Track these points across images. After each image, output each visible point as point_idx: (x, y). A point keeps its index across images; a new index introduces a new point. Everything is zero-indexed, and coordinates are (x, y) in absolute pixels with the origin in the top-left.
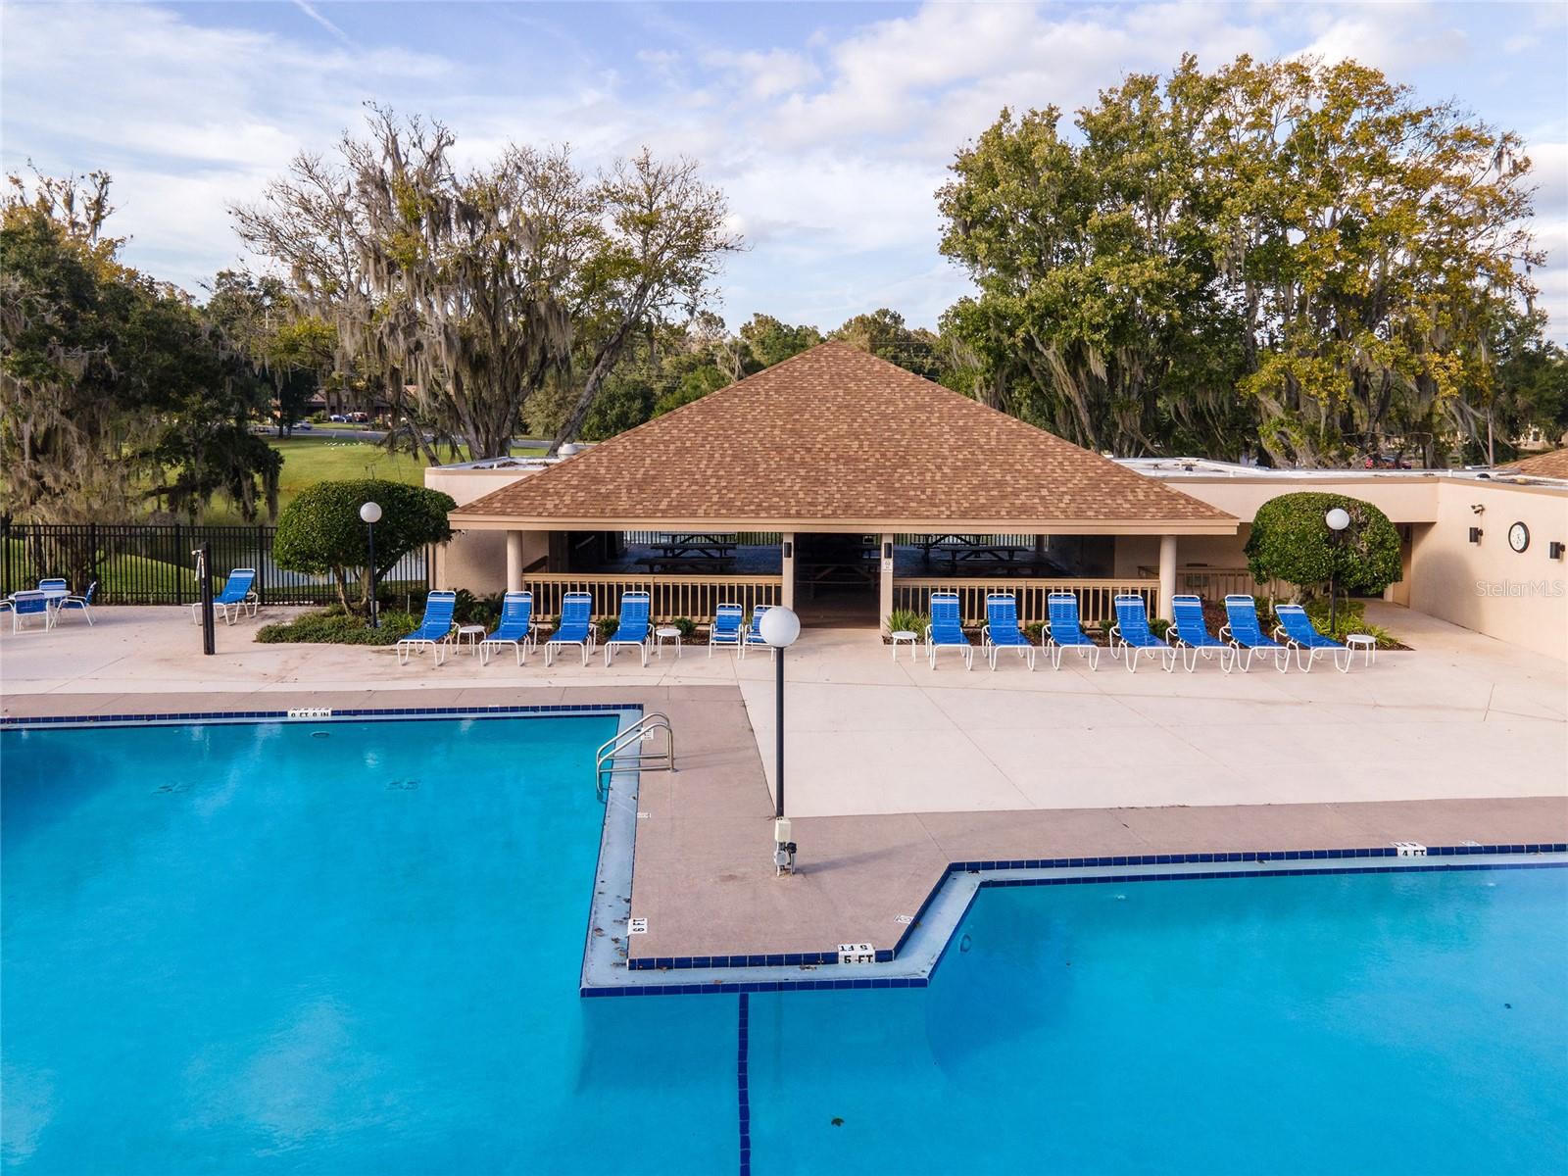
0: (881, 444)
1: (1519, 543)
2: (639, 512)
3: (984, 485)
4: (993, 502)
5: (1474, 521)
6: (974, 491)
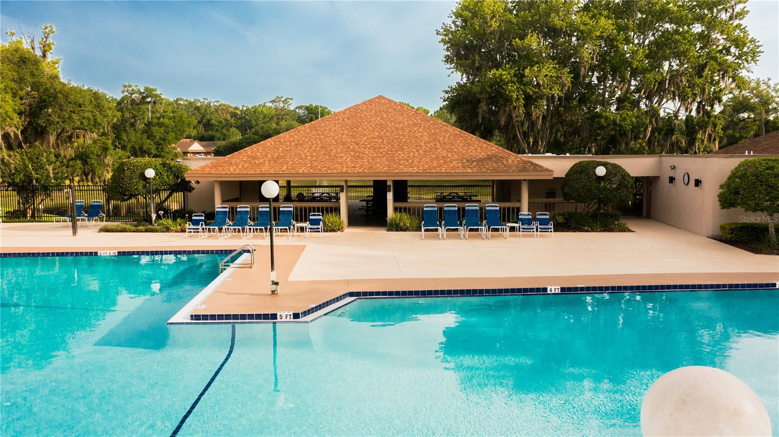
0: (393, 141)
1: (686, 182)
2: (272, 172)
3: (437, 158)
4: (440, 165)
5: (672, 173)
6: (432, 161)
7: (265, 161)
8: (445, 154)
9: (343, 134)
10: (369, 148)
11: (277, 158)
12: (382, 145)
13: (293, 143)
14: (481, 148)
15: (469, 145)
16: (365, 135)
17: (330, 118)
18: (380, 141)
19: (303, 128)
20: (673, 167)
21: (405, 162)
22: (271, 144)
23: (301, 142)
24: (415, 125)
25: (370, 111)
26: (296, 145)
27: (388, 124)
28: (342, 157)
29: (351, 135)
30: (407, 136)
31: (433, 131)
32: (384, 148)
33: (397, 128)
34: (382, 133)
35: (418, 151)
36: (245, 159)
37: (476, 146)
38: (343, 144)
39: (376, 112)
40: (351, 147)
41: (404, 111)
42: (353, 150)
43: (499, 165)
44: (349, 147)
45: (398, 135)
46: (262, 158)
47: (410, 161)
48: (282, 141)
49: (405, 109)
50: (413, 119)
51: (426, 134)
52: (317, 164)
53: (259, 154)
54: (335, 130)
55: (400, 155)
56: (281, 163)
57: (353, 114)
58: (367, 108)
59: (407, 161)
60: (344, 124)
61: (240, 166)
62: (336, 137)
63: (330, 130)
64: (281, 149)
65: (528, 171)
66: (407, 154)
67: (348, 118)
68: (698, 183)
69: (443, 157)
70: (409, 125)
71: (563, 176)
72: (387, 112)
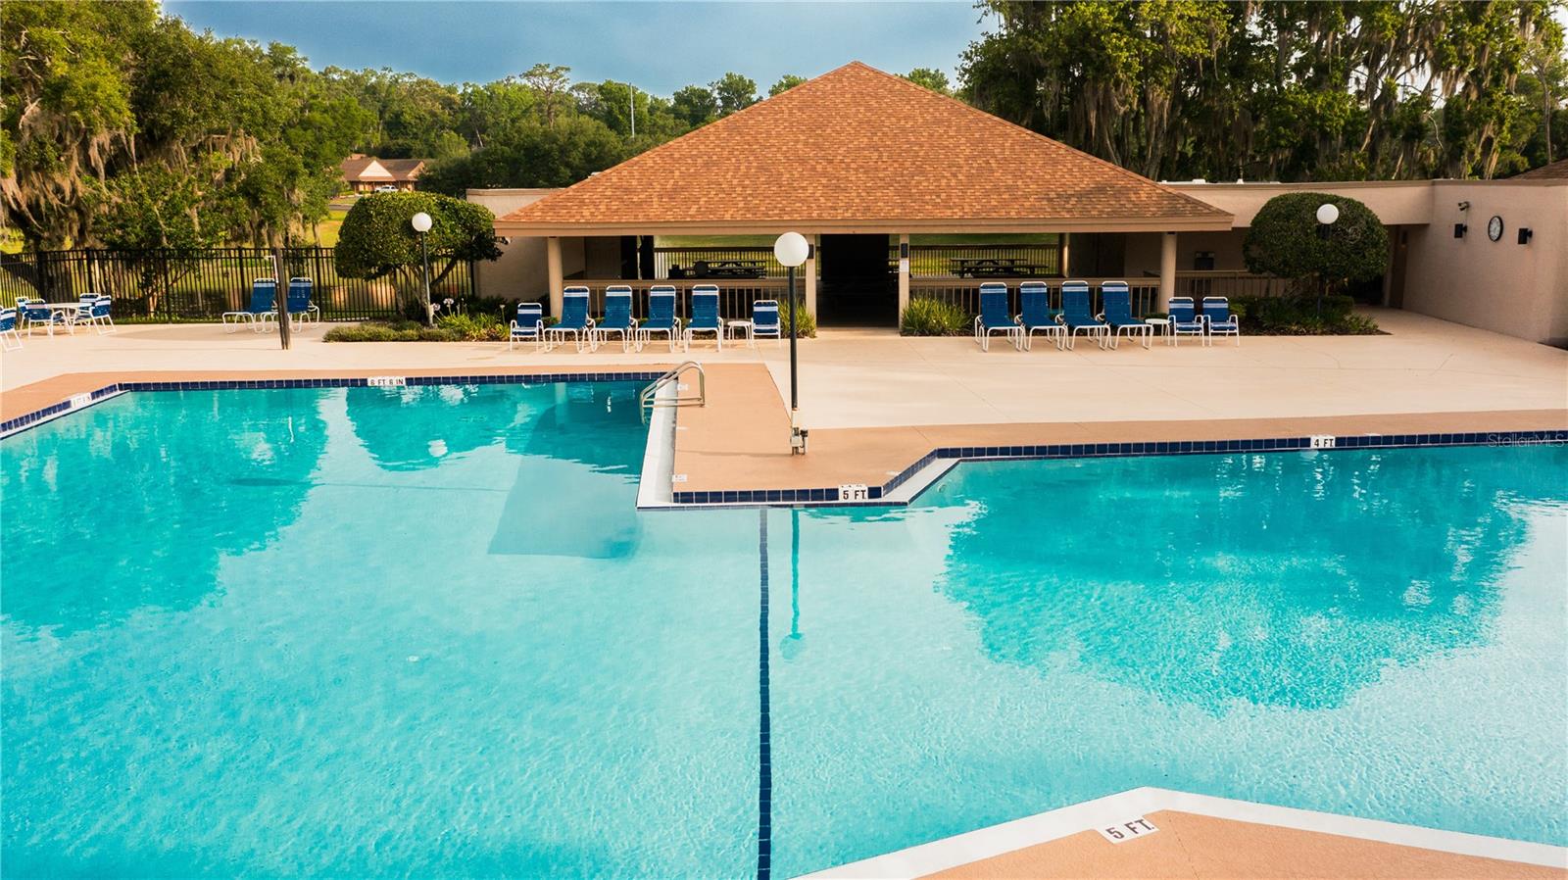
0: (900, 155)
1: (1495, 234)
2: (669, 218)
3: (996, 189)
4: (1005, 204)
5: (1461, 218)
6: (987, 194)
7: (650, 196)
8: (1010, 182)
9: (797, 142)
10: (856, 170)
11: (674, 190)
12: (880, 163)
13: (699, 161)
14: (1081, 169)
15: (1055, 163)
16: (842, 144)
17: (764, 109)
18: (875, 155)
19: (713, 130)
20: (1463, 206)
21: (934, 197)
22: (655, 162)
23: (715, 158)
24: (938, 122)
25: (843, 94)
26: (706, 164)
27: (883, 121)
28: (804, 189)
29: (814, 144)
30: (926, 145)
31: (977, 135)
32: (885, 169)
33: (903, 130)
34: (876, 138)
35: (954, 175)
36: (610, 193)
37: (1069, 166)
38: (802, 161)
39: (854, 96)
40: (819, 168)
41: (911, 94)
42: (824, 174)
43: (1122, 202)
44: (814, 169)
45: (908, 142)
46: (644, 191)
47: (943, 196)
48: (676, 155)
49: (912, 90)
50: (931, 110)
51: (963, 140)
52: (758, 202)
53: (634, 183)
54: (779, 134)
55: (919, 183)
56: (685, 201)
57: (808, 101)
58: (834, 87)
59: (938, 196)
60: (794, 121)
61: (603, 208)
62: (784, 148)
63: (768, 132)
64: (677, 173)
65: (1182, 214)
66: (935, 181)
67: (800, 109)
68: (1525, 236)
69: (1008, 188)
70: (926, 122)
71: (1248, 225)
72: (876, 96)
